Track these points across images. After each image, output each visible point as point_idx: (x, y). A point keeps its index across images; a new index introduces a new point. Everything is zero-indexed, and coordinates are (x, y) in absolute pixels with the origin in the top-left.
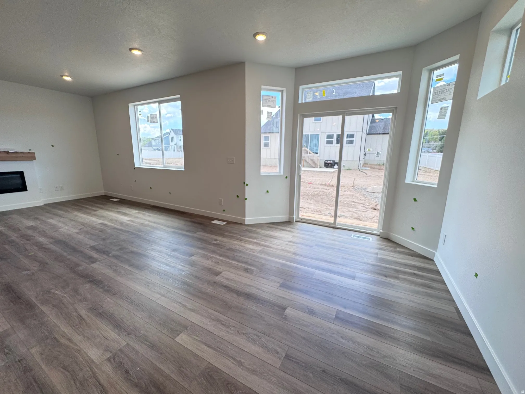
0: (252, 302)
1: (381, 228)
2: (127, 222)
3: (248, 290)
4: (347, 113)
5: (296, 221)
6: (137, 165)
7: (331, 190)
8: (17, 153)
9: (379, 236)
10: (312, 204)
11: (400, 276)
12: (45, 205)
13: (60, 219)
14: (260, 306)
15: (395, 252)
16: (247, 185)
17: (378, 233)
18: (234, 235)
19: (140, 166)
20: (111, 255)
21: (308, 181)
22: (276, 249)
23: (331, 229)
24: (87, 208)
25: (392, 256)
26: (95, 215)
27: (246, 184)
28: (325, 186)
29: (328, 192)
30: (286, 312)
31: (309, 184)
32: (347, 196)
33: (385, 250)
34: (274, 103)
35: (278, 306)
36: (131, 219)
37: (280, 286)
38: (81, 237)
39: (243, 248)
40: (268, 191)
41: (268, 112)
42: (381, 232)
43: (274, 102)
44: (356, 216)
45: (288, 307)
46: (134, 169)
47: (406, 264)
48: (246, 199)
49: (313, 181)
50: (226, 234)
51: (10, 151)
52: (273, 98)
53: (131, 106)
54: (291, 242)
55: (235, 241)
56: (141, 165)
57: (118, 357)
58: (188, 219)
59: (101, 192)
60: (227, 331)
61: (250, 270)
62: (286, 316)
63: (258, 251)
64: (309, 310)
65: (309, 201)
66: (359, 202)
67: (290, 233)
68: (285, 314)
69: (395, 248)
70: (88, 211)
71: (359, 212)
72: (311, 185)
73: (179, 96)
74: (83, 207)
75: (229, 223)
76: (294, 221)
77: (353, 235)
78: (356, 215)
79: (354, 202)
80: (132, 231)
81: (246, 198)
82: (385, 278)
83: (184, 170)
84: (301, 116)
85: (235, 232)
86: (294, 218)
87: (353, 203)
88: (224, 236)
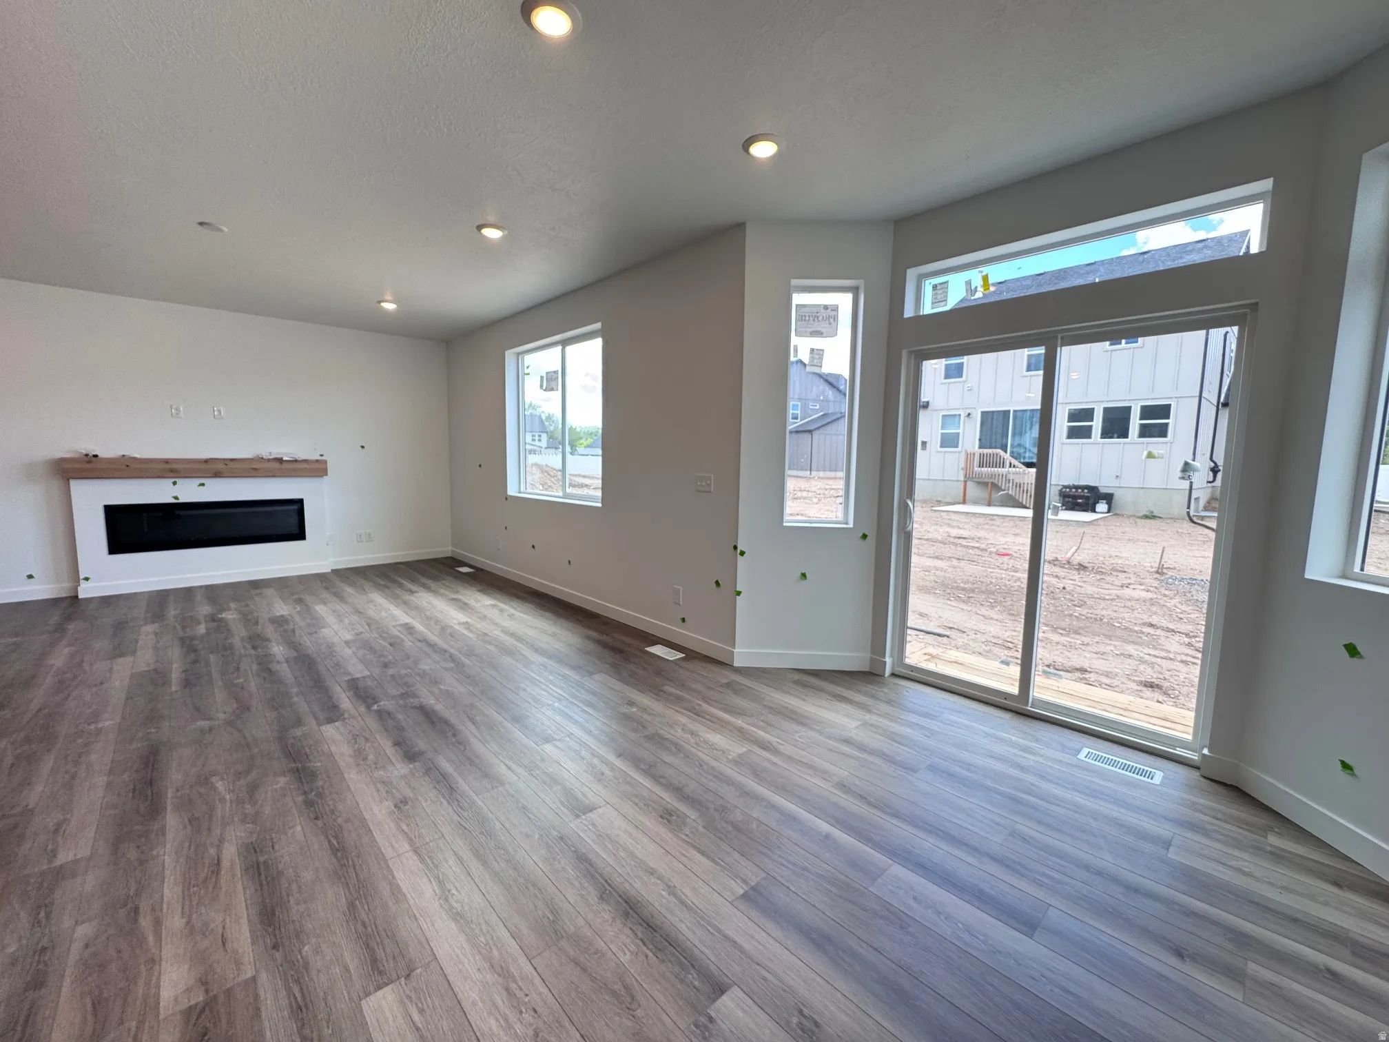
0: (629, 932)
1: (1207, 742)
2: (457, 627)
3: (638, 885)
4: (1062, 338)
5: (893, 675)
6: (512, 491)
7: (1075, 580)
8: (296, 461)
9: (1198, 768)
10: (992, 618)
11: (1252, 968)
12: (335, 572)
13: (338, 607)
14: (647, 957)
15: (1258, 850)
16: (742, 553)
17: (1193, 756)
18: (687, 696)
19: (520, 492)
20: (375, 707)
21: (997, 547)
22: (790, 759)
23: (1007, 716)
24: (401, 586)
25: (1234, 863)
26: (405, 602)
27: (739, 551)
28: (1054, 565)
29: (1061, 586)
30: (719, 1003)
31: (997, 557)
32: (1129, 604)
33: (1206, 833)
34: (830, 324)
35: (705, 974)
36: (469, 620)
37: (745, 896)
38: (348, 652)
39: (692, 741)
40: (804, 575)
41: (812, 350)
42: (1204, 755)
43: (832, 320)
44: (1149, 674)
45: (735, 988)
46: (506, 499)
47: (1298, 916)
48: (739, 593)
49: (1016, 548)
50: (667, 688)
51: (285, 459)
52: (829, 310)
53: (510, 355)
54: (847, 741)
55: (682, 713)
56: (522, 490)
57: (211, 1011)
58: (595, 635)
59: (445, 549)
60: (506, 1020)
61: (678, 816)
62: (711, 1019)
63: (730, 757)
64: (805, 1022)
65: (983, 611)
66: (1171, 626)
67: (859, 713)
68: (713, 1014)
69: (1264, 831)
70: (398, 591)
71: (1166, 664)
72: (1006, 558)
73: (598, 326)
74: (395, 581)
75: (691, 655)
76: (888, 672)
77: (1086, 750)
78: (1149, 671)
79: (1151, 625)
80: (452, 651)
81: (738, 589)
82: (1173, 961)
83: (600, 505)
84: (913, 356)
85: (693, 686)
86: (885, 662)
87: (1147, 630)
88: (657, 692)
